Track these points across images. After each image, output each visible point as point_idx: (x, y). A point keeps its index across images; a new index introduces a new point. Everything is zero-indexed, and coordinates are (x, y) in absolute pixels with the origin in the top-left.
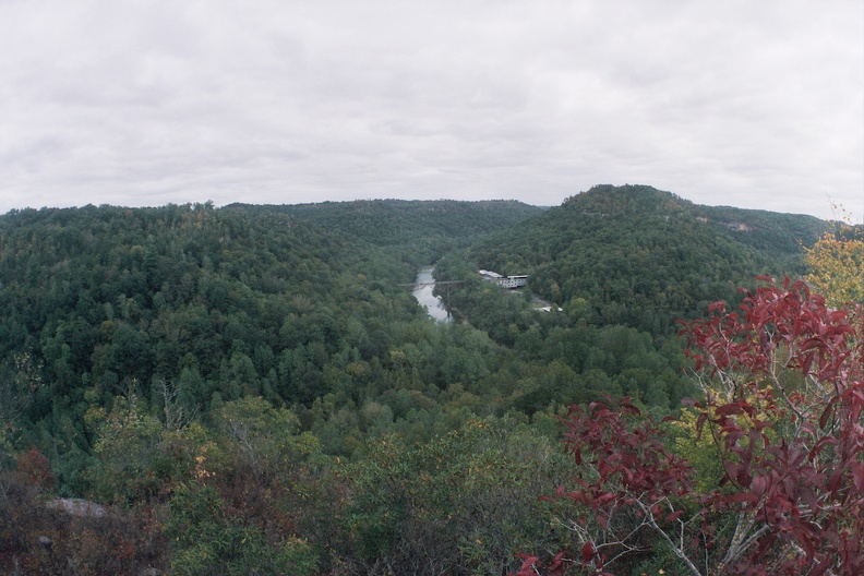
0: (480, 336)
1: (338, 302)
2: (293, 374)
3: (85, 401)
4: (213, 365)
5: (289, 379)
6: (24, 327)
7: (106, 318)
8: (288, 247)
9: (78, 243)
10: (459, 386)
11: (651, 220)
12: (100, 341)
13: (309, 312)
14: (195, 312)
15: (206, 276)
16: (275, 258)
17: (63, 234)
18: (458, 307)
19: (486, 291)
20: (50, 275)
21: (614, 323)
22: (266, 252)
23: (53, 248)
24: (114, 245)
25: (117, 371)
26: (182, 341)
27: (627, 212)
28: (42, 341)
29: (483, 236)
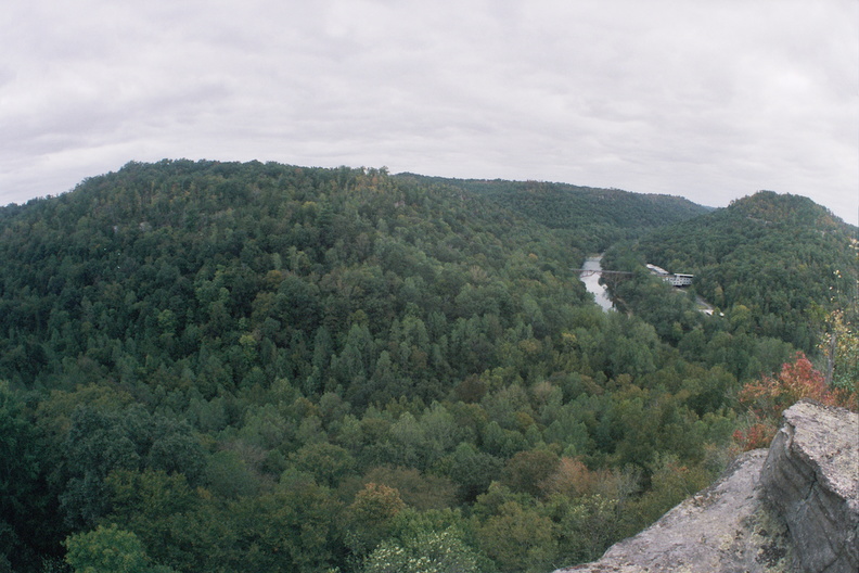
0: (647, 330)
1: (512, 278)
2: (464, 343)
3: (240, 344)
4: (383, 325)
5: (459, 348)
6: (177, 268)
7: (273, 268)
8: (463, 219)
9: (243, 195)
10: (628, 377)
11: (809, 234)
12: (264, 289)
13: (486, 284)
14: (370, 272)
15: (382, 239)
16: (450, 228)
17: (227, 185)
18: (624, 298)
19: (654, 285)
20: (210, 222)
21: (770, 336)
22: (441, 221)
23: (214, 197)
24: (285, 200)
25: (280, 319)
26: (353, 298)
27: (789, 222)
28: (196, 283)
29: (649, 229)
